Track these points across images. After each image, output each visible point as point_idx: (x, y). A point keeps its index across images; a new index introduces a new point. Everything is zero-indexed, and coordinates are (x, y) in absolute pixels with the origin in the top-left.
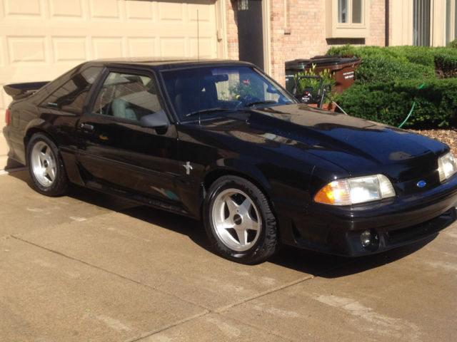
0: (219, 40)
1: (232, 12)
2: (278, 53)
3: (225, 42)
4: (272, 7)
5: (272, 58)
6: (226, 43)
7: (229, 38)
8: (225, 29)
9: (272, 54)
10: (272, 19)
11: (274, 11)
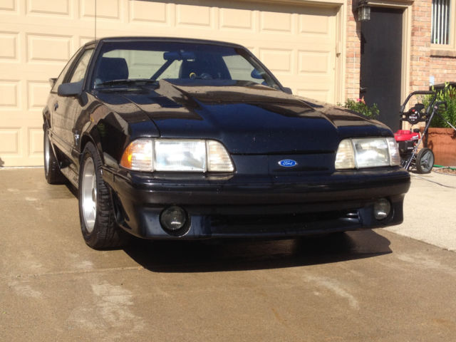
0: (338, 55)
1: (354, 24)
2: (420, 73)
3: (343, 57)
4: (413, 20)
5: (411, 78)
6: (345, 58)
7: (347, 52)
8: (345, 43)
9: (411, 74)
10: (413, 34)
11: (416, 24)
